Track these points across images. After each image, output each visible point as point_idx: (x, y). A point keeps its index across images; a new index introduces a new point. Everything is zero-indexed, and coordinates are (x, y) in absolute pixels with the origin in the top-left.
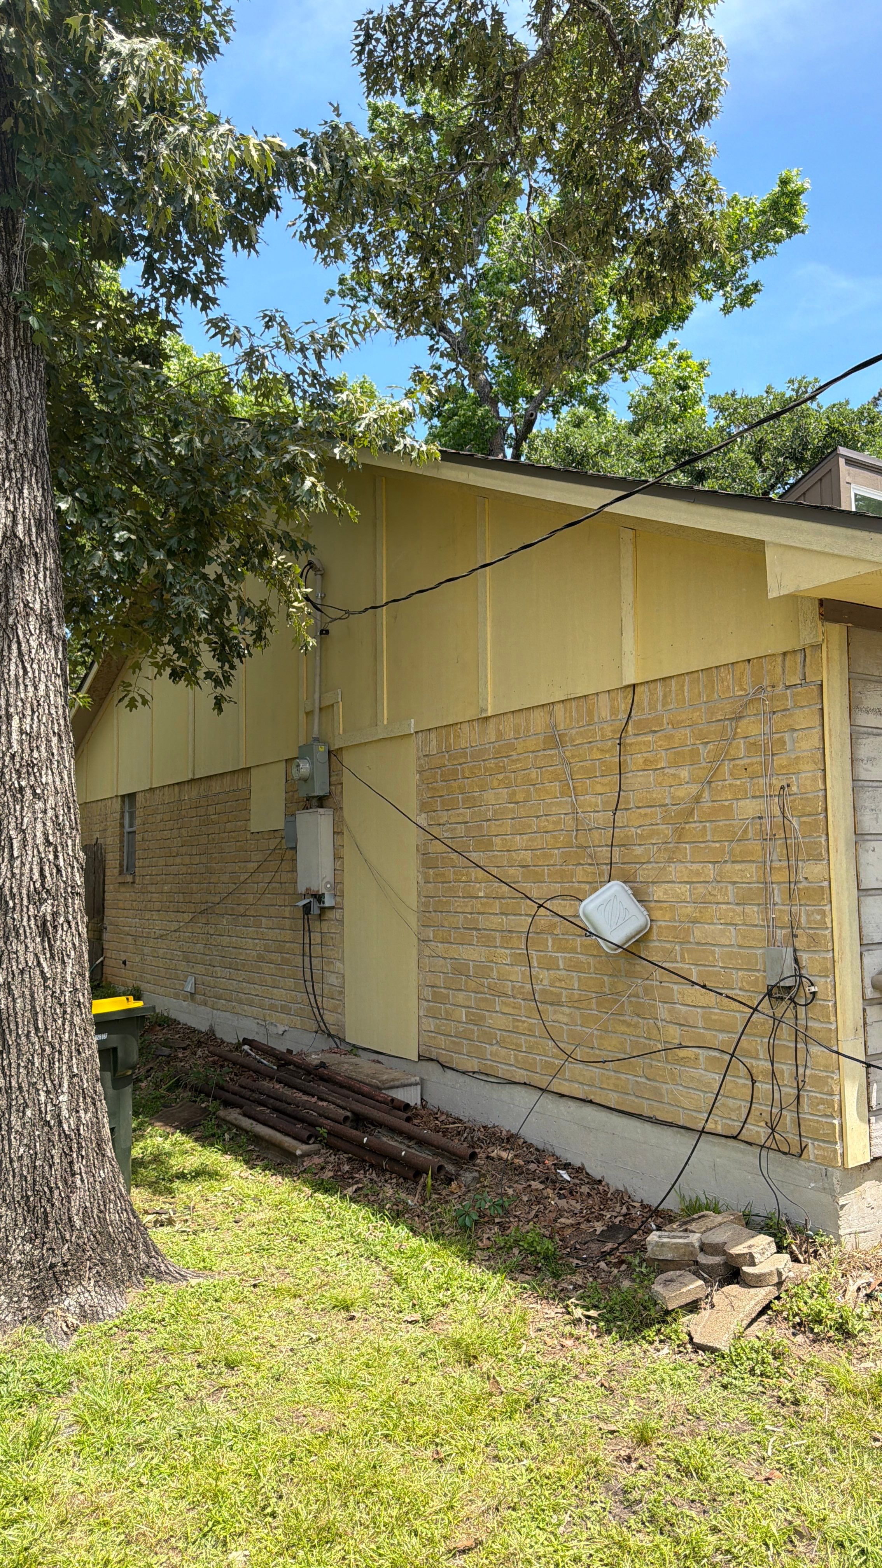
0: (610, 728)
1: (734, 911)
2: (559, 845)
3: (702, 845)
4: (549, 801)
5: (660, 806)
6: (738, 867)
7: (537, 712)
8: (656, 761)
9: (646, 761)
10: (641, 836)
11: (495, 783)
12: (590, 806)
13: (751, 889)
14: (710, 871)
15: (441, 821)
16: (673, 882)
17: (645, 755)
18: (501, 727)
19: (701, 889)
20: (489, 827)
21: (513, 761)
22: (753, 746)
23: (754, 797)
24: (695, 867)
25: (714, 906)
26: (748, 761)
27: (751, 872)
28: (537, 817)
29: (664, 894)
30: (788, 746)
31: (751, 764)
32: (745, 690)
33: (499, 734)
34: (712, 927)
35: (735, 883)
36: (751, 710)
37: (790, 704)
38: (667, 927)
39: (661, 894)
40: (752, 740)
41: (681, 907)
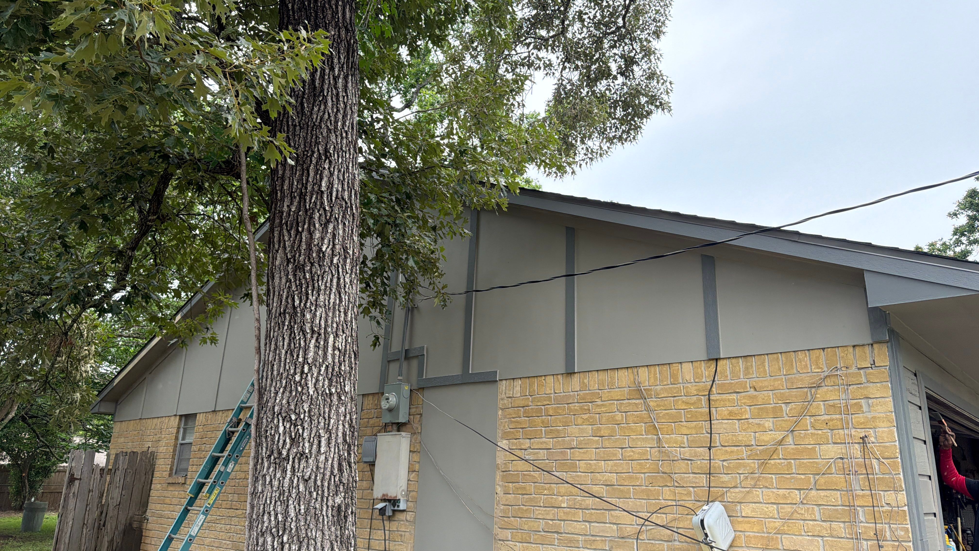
0: (694, 388)
1: (821, 526)
2: (645, 471)
3: (789, 476)
4: (634, 437)
5: (745, 446)
6: (822, 493)
7: (621, 372)
8: (742, 414)
9: (731, 413)
10: (728, 468)
11: (580, 421)
12: (676, 443)
13: (837, 510)
14: (796, 496)
15: (523, 447)
16: (761, 503)
17: (730, 408)
18: (586, 381)
19: (788, 509)
20: (573, 453)
21: (598, 406)
22: (832, 408)
23: (835, 443)
24: (781, 492)
25: (802, 522)
26: (828, 417)
27: (836, 497)
28: (622, 448)
29: (752, 511)
30: (865, 408)
31: (832, 420)
32: (821, 368)
33: (584, 387)
34: (800, 537)
35: (820, 505)
36: (828, 382)
37: (864, 380)
38: (755, 537)
39: (749, 512)
40: (831, 403)
41: (769, 522)
